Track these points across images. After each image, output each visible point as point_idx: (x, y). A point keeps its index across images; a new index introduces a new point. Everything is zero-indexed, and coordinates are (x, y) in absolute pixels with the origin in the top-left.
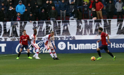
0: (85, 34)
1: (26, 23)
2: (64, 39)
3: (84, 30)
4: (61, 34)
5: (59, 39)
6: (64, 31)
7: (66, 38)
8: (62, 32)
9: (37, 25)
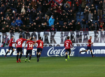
0: (101, 42)
1: (56, 33)
2: (85, 46)
3: (100, 39)
4: (82, 42)
5: (81, 46)
6: (84, 39)
7: (86, 45)
8: (83, 40)
9: (64, 35)
